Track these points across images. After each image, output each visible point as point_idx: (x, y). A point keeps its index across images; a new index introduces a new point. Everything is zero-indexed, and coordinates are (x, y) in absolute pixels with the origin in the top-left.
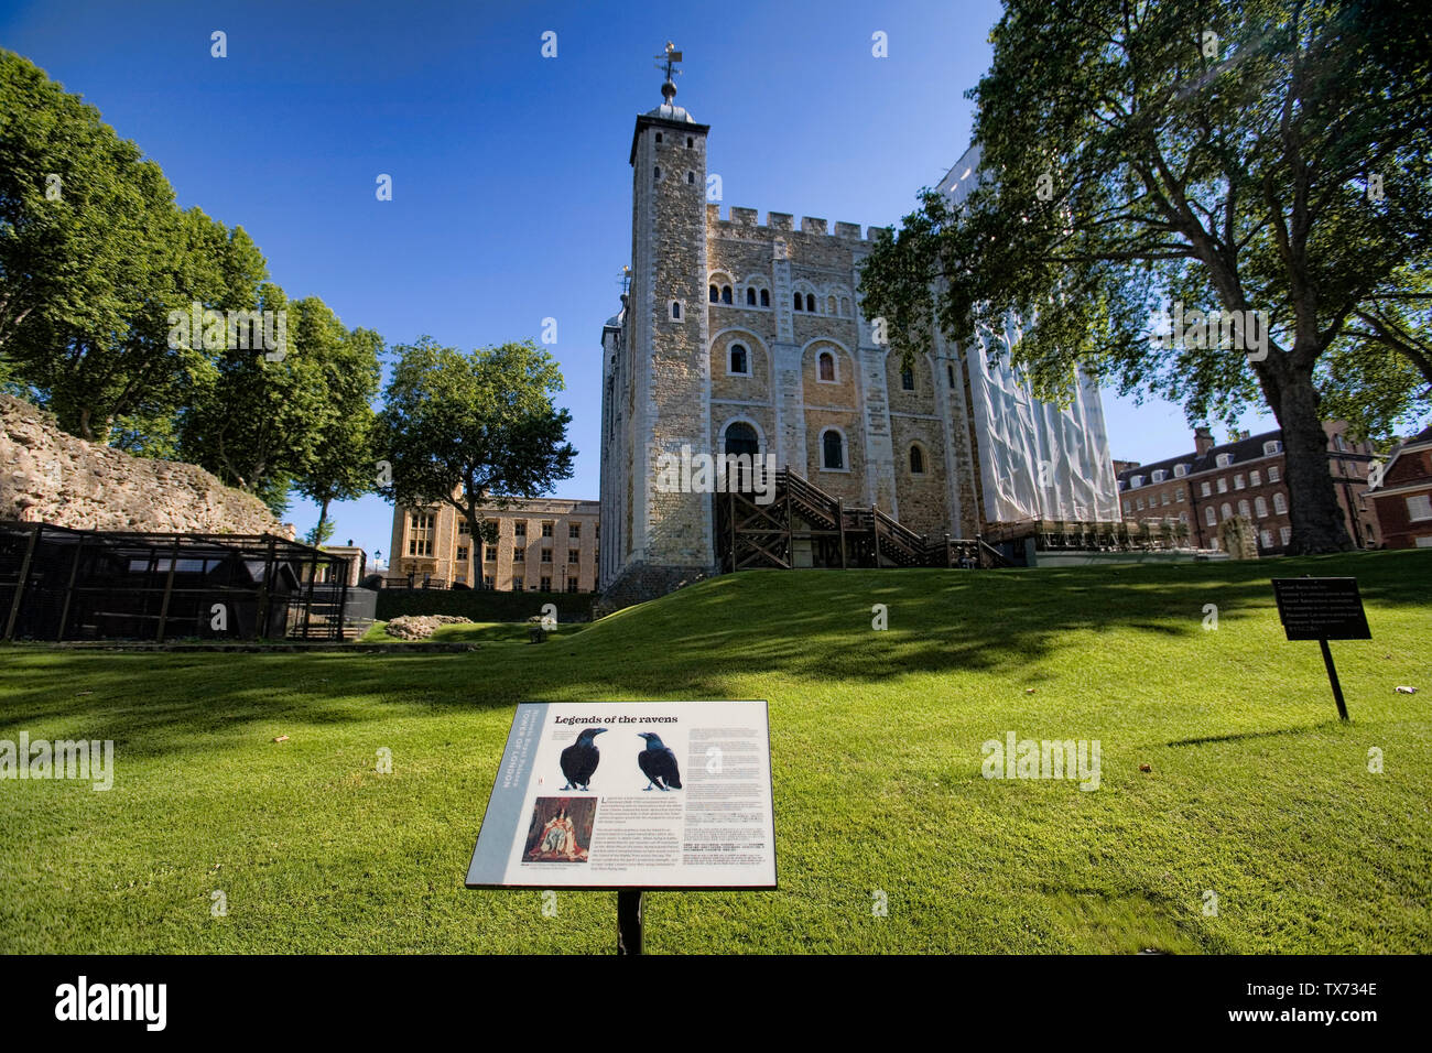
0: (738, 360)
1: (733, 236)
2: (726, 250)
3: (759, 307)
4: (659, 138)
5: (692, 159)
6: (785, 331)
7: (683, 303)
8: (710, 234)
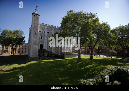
0: (41, 38)
1: (42, 26)
2: (41, 27)
3: (44, 33)
4: (35, 15)
5: (38, 18)
6: (46, 35)
7: (36, 32)
8: (39, 26)
